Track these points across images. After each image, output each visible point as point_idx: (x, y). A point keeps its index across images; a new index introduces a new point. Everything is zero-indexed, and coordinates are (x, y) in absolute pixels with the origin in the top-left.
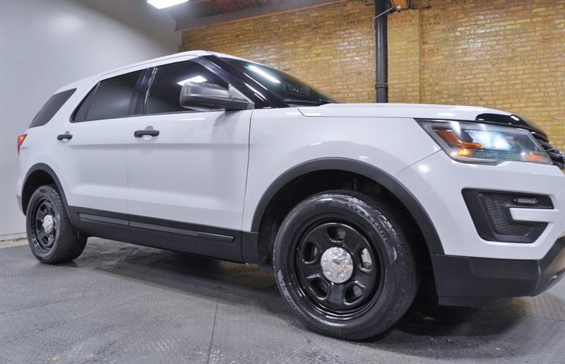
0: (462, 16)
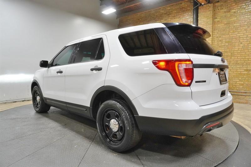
0: (234, 4)
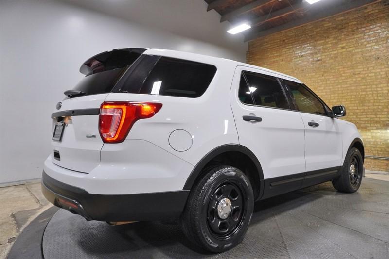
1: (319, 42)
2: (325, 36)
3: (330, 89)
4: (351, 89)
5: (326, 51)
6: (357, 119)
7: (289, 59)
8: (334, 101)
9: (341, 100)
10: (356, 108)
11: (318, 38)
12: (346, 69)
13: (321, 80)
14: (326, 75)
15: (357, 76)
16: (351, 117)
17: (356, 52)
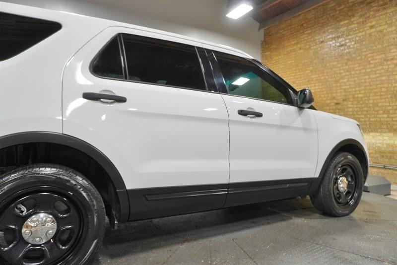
1: (342, 23)
2: (350, 14)
3: (355, 81)
4: (382, 80)
5: (351, 33)
6: (388, 119)
7: (307, 46)
8: (360, 96)
9: (368, 95)
10: (388, 104)
11: (341, 17)
12: (375, 54)
13: (344, 70)
14: (350, 63)
15: (389, 63)
16: (381, 116)
17: (389, 32)
